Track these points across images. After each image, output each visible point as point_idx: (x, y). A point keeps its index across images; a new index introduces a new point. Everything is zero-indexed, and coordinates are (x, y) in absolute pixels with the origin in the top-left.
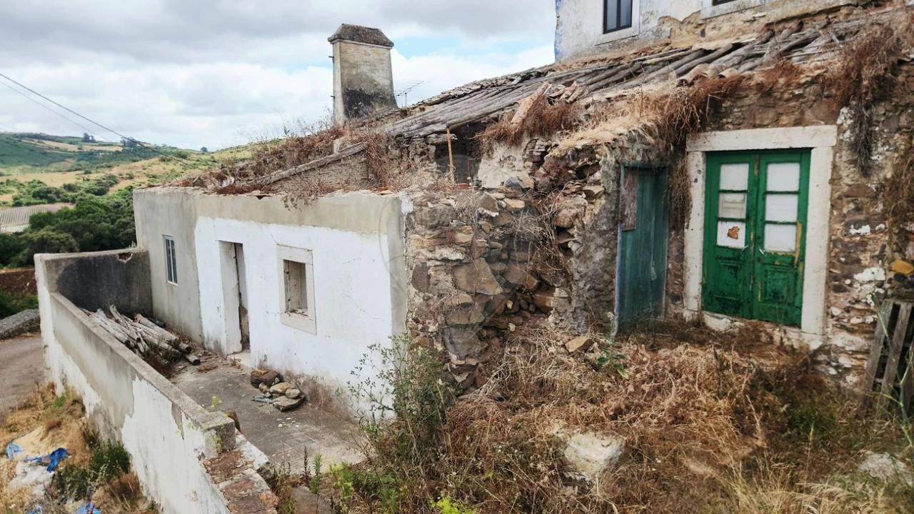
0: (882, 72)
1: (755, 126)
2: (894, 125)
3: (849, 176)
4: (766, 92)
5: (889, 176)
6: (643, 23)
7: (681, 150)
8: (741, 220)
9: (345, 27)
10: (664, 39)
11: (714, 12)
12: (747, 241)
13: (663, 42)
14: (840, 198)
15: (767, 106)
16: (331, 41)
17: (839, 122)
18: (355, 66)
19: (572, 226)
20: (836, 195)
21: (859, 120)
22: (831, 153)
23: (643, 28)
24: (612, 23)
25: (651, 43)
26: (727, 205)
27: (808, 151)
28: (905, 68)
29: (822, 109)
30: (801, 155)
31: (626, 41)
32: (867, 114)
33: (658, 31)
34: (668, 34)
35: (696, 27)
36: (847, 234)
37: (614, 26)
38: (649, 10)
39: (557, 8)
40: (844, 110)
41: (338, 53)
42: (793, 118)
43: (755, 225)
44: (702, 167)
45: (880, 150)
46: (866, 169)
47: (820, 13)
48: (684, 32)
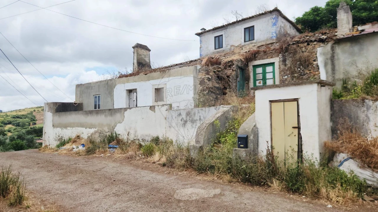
0: (286, 46)
1: (263, 59)
2: (289, 56)
3: (282, 67)
4: (265, 52)
5: (289, 66)
6: (226, 47)
7: (247, 66)
8: (261, 80)
9: (138, 44)
10: (232, 50)
11: (245, 44)
12: (263, 84)
13: (232, 51)
14: (281, 71)
15: (265, 55)
16: (133, 48)
17: (279, 57)
18: (140, 55)
19: (230, 76)
20: (280, 71)
21: (283, 56)
22: (278, 63)
23: (226, 48)
24: (217, 47)
25: (229, 52)
26: (258, 77)
27: (274, 63)
28: (290, 46)
29: (276, 54)
30: (272, 64)
31: (221, 51)
32: (284, 54)
33: (230, 49)
34: (233, 49)
35: (240, 48)
36: (283, 78)
37: (218, 48)
38: (227, 43)
39: (200, 43)
40: (280, 54)
41: (136, 51)
42: (271, 57)
43: (264, 80)
44: (252, 69)
45: (287, 61)
46: (285, 65)
47: (270, 44)
48: (237, 49)
